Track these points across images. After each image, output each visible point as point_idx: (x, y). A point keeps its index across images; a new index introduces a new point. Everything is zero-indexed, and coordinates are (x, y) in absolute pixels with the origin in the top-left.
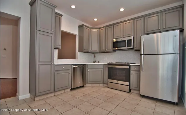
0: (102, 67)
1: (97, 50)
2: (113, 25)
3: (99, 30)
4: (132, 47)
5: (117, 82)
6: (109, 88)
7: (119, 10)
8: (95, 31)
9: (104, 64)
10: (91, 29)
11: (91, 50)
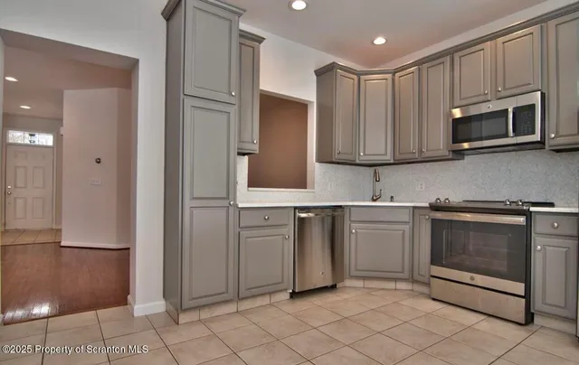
0: (406, 217)
1: (386, 154)
2: (451, 52)
3: (393, 80)
5: (472, 279)
6: (434, 300)
8: (377, 84)
9: (414, 208)
10: (362, 77)
11: (364, 153)
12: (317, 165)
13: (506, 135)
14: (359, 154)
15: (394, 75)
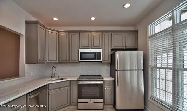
1: (56, 60)
2: (79, 32)
4: (101, 60)
5: (91, 100)
6: (79, 110)
7: (90, 19)
10: (47, 30)
11: (48, 60)
12: (26, 64)
13: (95, 59)
14: (46, 60)
15: (59, 33)
